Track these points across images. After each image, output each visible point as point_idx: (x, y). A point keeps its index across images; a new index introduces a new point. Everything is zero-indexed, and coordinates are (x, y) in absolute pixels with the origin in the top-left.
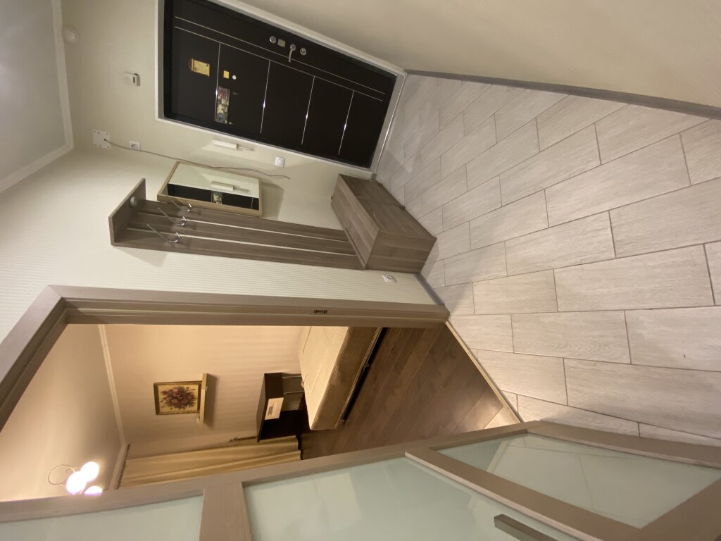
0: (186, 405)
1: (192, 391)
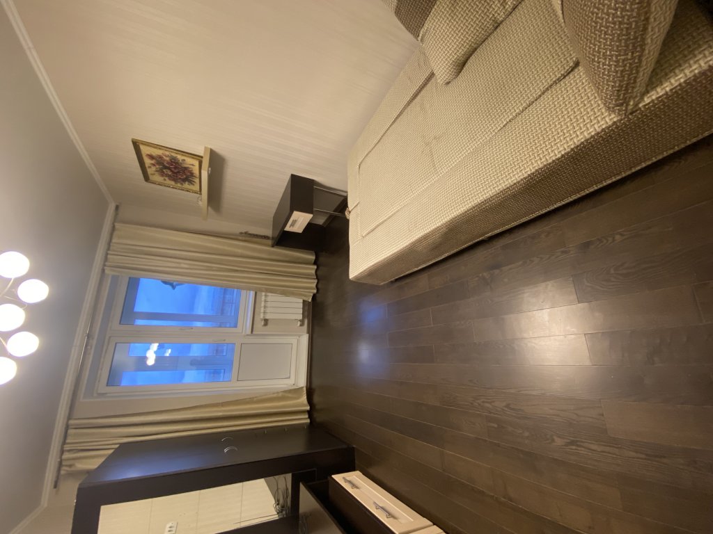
0: (184, 180)
1: (190, 166)
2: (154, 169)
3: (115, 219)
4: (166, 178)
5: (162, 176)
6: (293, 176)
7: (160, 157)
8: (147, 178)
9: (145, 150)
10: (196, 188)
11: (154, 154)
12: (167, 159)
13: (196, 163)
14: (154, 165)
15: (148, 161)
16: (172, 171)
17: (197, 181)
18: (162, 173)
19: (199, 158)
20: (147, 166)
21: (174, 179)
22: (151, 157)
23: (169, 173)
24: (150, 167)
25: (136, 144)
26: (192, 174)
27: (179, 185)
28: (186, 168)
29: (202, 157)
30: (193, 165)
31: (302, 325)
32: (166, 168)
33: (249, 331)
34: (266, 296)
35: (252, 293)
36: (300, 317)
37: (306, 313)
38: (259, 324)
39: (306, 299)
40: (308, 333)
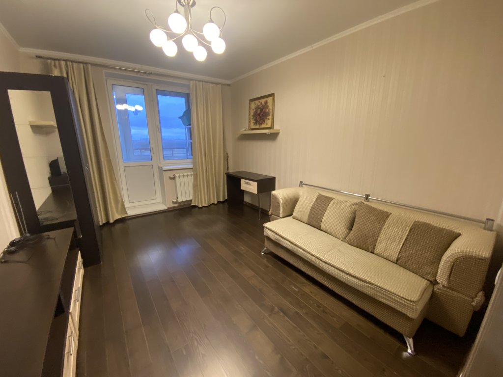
0: (256, 120)
1: (266, 123)
2: (259, 104)
3: (223, 85)
4: (254, 111)
5: (256, 108)
6: (274, 179)
7: (267, 107)
8: (252, 100)
9: (270, 100)
10: (253, 126)
11: (268, 104)
12: (267, 111)
13: (269, 126)
14: (261, 104)
15: (263, 101)
16: (260, 113)
17: (257, 127)
18: (257, 108)
19: (271, 128)
20: (260, 100)
21: (255, 115)
22: (266, 103)
23: (258, 112)
24: (259, 102)
25: (272, 95)
26: (261, 124)
27: (252, 117)
28: (264, 121)
29: (273, 129)
30: (267, 124)
31: (173, 203)
32: (261, 110)
33: (165, 168)
34: (191, 175)
35: (191, 166)
36: (180, 200)
37: (182, 204)
38: (171, 174)
39: (193, 201)
40: (168, 208)
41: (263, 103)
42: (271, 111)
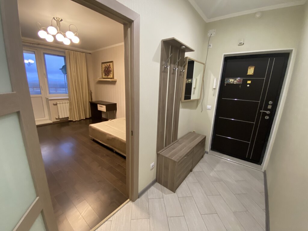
0: (105, 73)
4: (104, 69)
6: (116, 104)
7: (110, 68)
8: (103, 63)
10: (104, 77)
12: (110, 69)
17: (106, 77)
18: (106, 67)
21: (105, 71)
22: (110, 65)
23: (106, 70)
24: (106, 64)
25: (112, 62)
26: (108, 76)
27: (103, 72)
28: (109, 74)
29: (114, 79)
30: (111, 76)
31: (56, 119)
32: (108, 69)
33: (49, 99)
34: (68, 103)
35: (68, 98)
36: (61, 117)
37: (62, 120)
38: (55, 102)
39: (69, 118)
40: (53, 122)
41: (108, 65)
42: (112, 70)
